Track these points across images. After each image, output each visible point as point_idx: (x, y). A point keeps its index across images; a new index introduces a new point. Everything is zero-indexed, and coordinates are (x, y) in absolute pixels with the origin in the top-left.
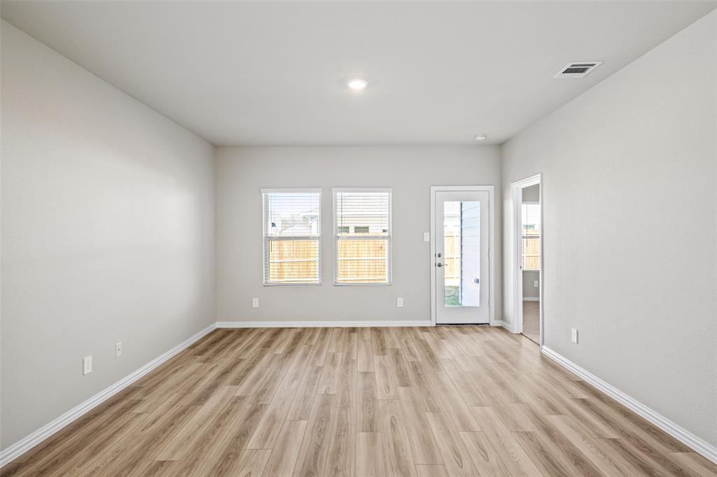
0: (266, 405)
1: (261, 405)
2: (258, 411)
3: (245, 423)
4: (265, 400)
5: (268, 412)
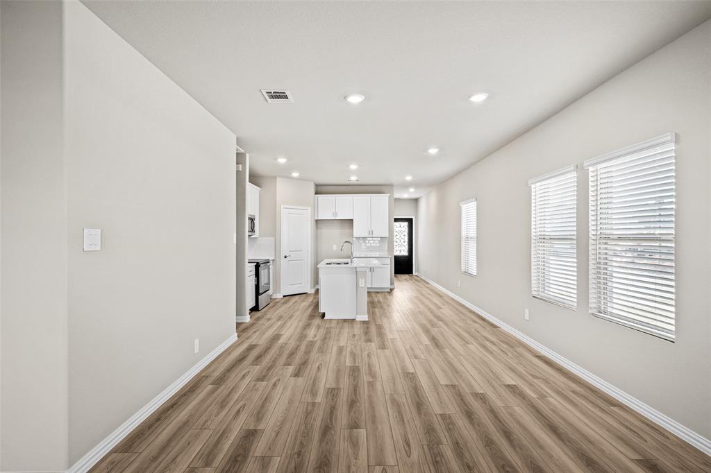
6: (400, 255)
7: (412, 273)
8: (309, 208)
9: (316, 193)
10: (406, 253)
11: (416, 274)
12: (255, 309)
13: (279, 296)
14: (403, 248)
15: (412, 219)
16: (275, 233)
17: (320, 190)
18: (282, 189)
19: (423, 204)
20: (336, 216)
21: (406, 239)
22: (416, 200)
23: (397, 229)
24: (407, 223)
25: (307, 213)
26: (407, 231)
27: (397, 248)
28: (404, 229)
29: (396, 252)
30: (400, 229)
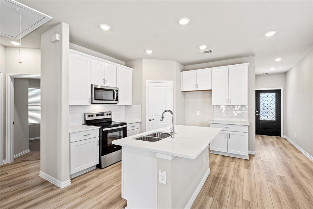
6: (267, 119)
7: (280, 136)
8: (172, 82)
10: (274, 119)
11: (285, 137)
12: (99, 166)
14: (271, 114)
15: (280, 91)
16: (141, 101)
18: (146, 67)
19: (292, 78)
21: (274, 106)
22: (285, 74)
23: (264, 99)
24: (275, 94)
25: (170, 86)
26: (275, 100)
27: (264, 114)
28: (271, 99)
29: (263, 118)
30: (267, 99)
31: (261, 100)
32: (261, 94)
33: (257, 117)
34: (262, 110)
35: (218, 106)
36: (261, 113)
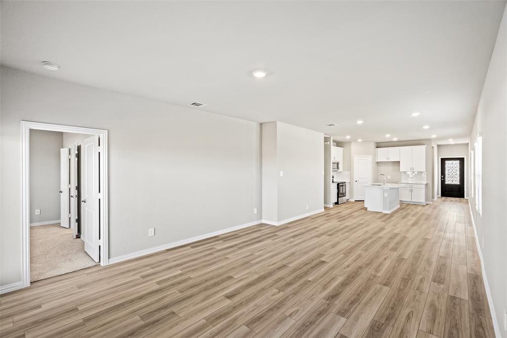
0: (325, 299)
1: (327, 300)
2: (331, 296)
3: (342, 291)
4: (324, 304)
5: (326, 293)
6: (452, 183)
7: (464, 197)
8: (371, 156)
9: (377, 147)
10: (458, 183)
11: (468, 198)
12: (337, 203)
13: (353, 200)
14: (455, 179)
15: (463, 159)
16: (350, 168)
17: (379, 145)
18: (354, 148)
20: (389, 159)
21: (458, 172)
22: (467, 144)
23: (449, 166)
24: (459, 161)
25: (370, 159)
26: (459, 167)
27: (449, 179)
28: (455, 166)
29: (448, 182)
30: (452, 165)
31: (446, 166)
32: (446, 161)
33: (443, 182)
34: (447, 176)
35: (405, 172)
36: (446, 178)
